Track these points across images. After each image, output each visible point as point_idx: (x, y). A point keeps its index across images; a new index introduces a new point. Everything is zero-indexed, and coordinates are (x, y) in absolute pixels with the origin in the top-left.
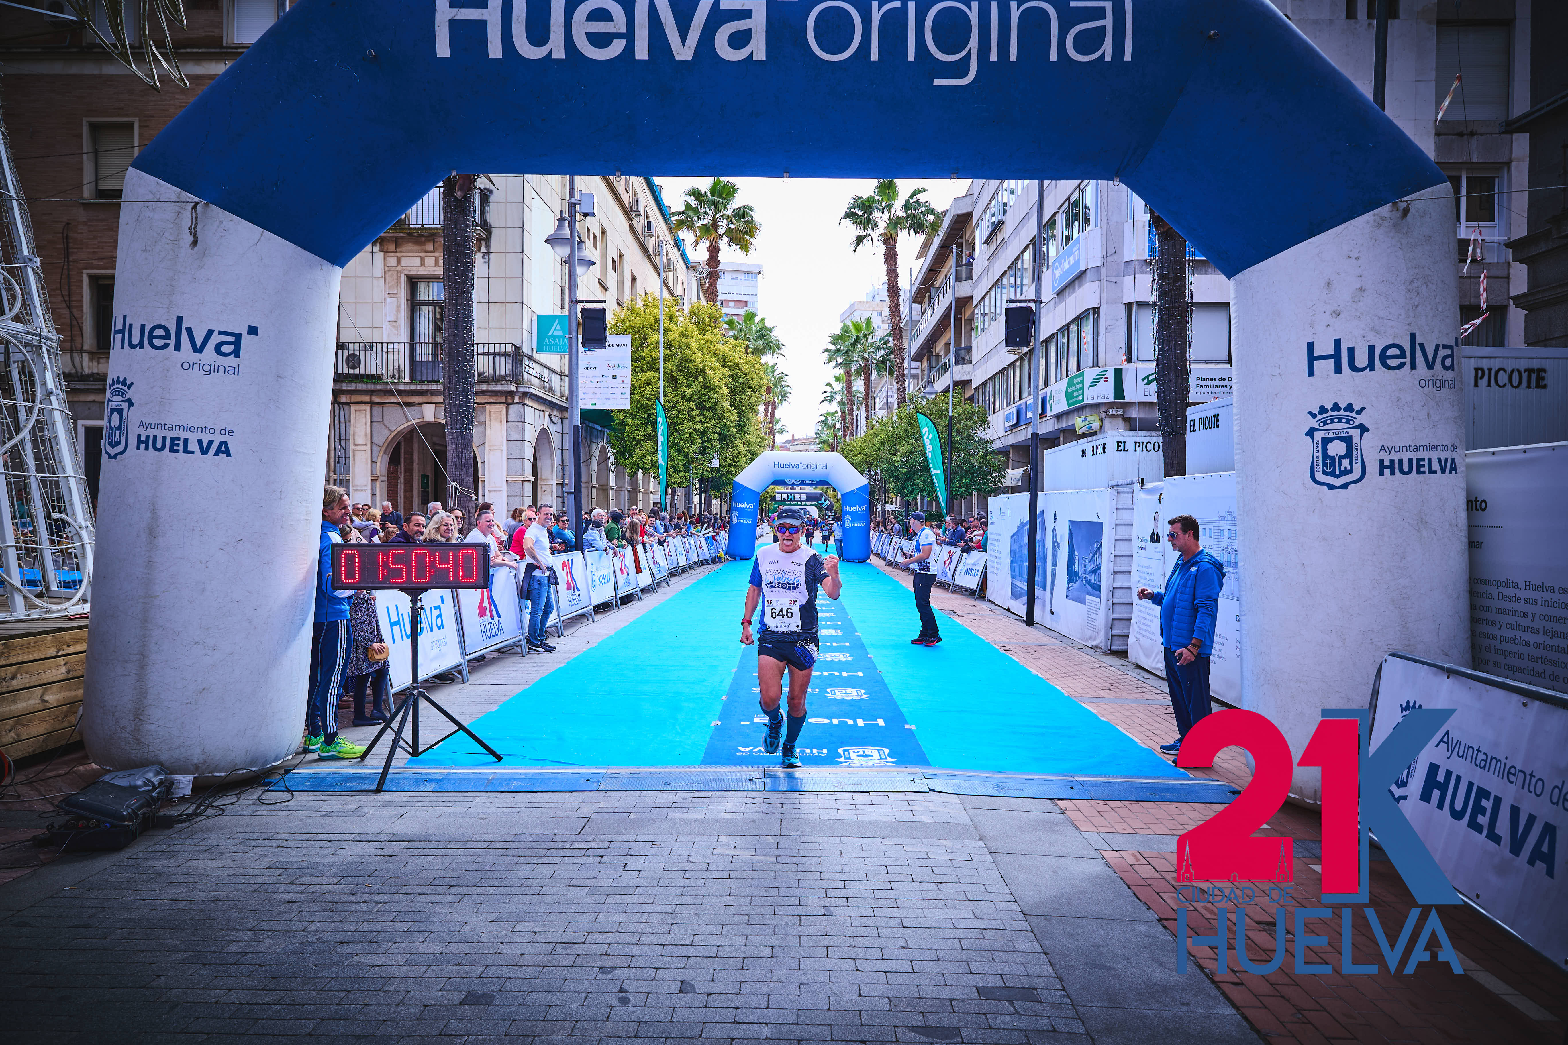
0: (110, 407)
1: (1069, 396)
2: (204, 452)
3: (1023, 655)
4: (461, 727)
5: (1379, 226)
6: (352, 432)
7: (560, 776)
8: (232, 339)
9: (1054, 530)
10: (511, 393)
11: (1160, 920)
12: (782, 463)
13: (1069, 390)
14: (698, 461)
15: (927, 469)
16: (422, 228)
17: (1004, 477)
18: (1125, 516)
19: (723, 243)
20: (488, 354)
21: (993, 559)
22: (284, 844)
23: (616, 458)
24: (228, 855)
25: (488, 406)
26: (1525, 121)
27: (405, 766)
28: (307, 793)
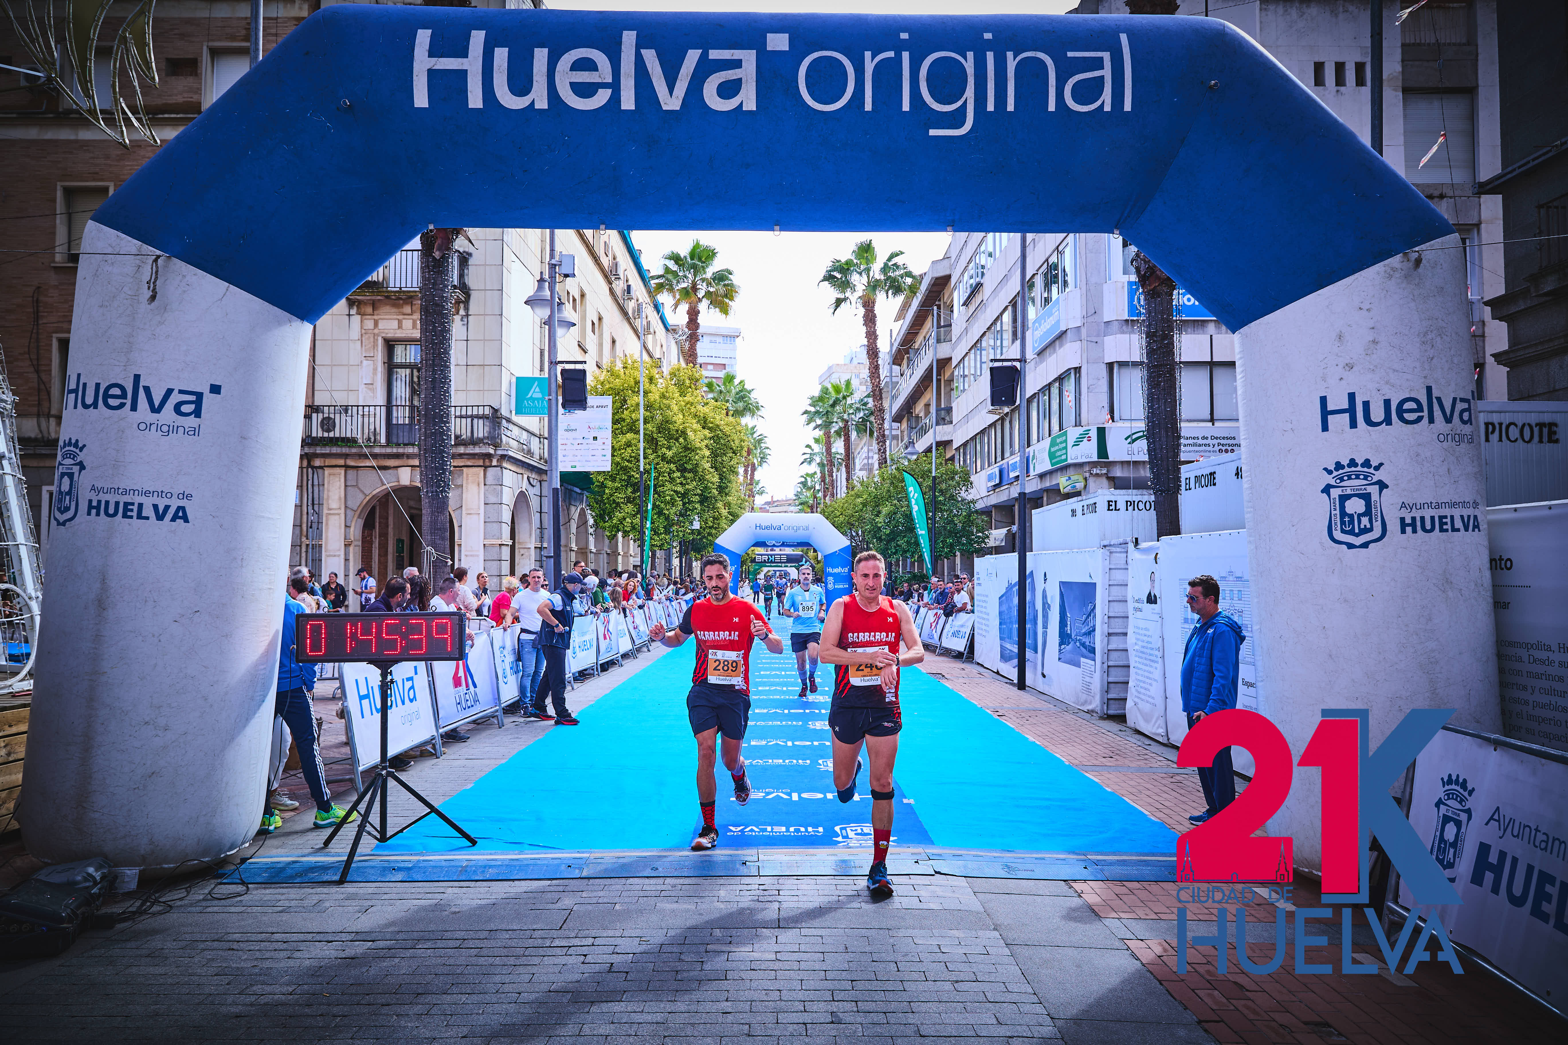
0: (60, 470)
1: (1052, 455)
2: (160, 517)
3: (1018, 721)
4: (433, 809)
5: (1390, 277)
6: (325, 496)
7: (539, 862)
8: (192, 398)
9: (1044, 591)
10: (489, 456)
11: (1199, 1022)
12: (763, 525)
13: (1053, 450)
14: (678, 523)
15: (911, 529)
16: (401, 291)
17: (988, 537)
18: (1118, 576)
19: (703, 306)
20: (466, 417)
21: (981, 621)
22: (235, 946)
23: (595, 521)
24: (172, 959)
25: (465, 469)
26: (1496, 183)
27: (372, 853)
28: (263, 886)
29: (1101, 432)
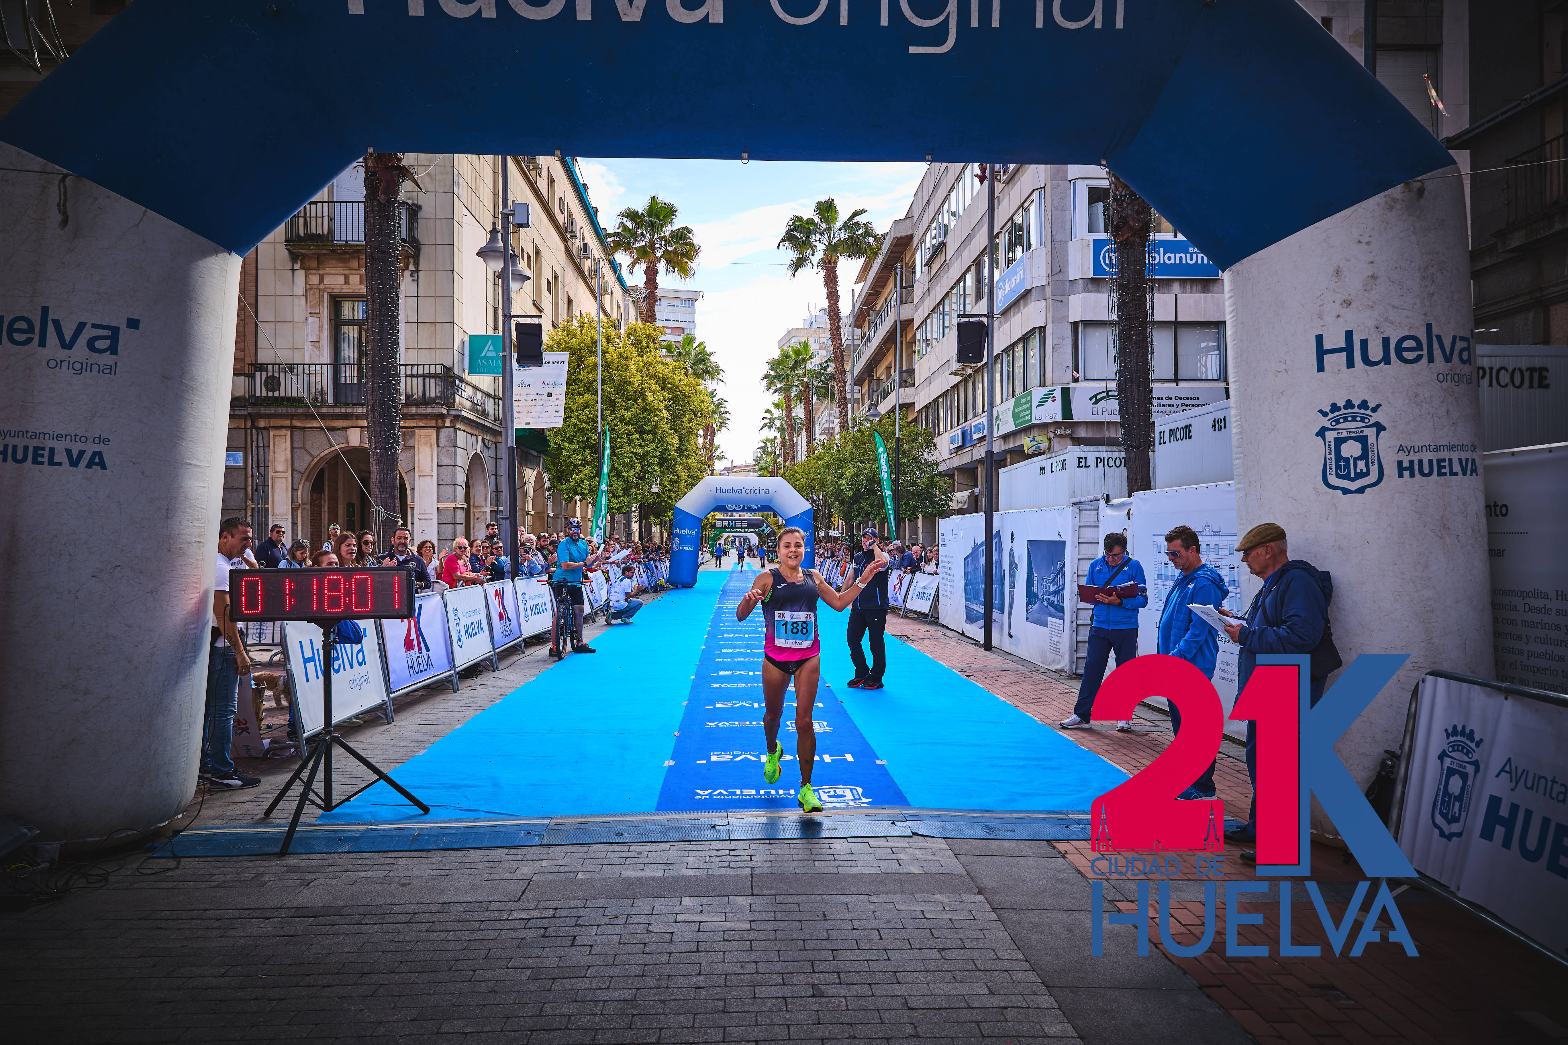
1: (1016, 416)
2: (74, 463)
3: (987, 681)
4: (382, 776)
5: (1391, 208)
6: (271, 458)
7: (495, 829)
8: (108, 333)
9: (1011, 551)
10: (442, 417)
11: (1201, 987)
12: (724, 488)
13: (1017, 410)
14: (637, 486)
15: (873, 492)
16: (347, 244)
17: (951, 500)
18: (1088, 534)
19: (661, 266)
20: (418, 376)
21: (946, 582)
22: (163, 924)
23: (552, 484)
24: (92, 941)
25: (417, 430)
26: (1464, 138)
27: (318, 822)
28: (197, 859)
29: (1066, 392)
